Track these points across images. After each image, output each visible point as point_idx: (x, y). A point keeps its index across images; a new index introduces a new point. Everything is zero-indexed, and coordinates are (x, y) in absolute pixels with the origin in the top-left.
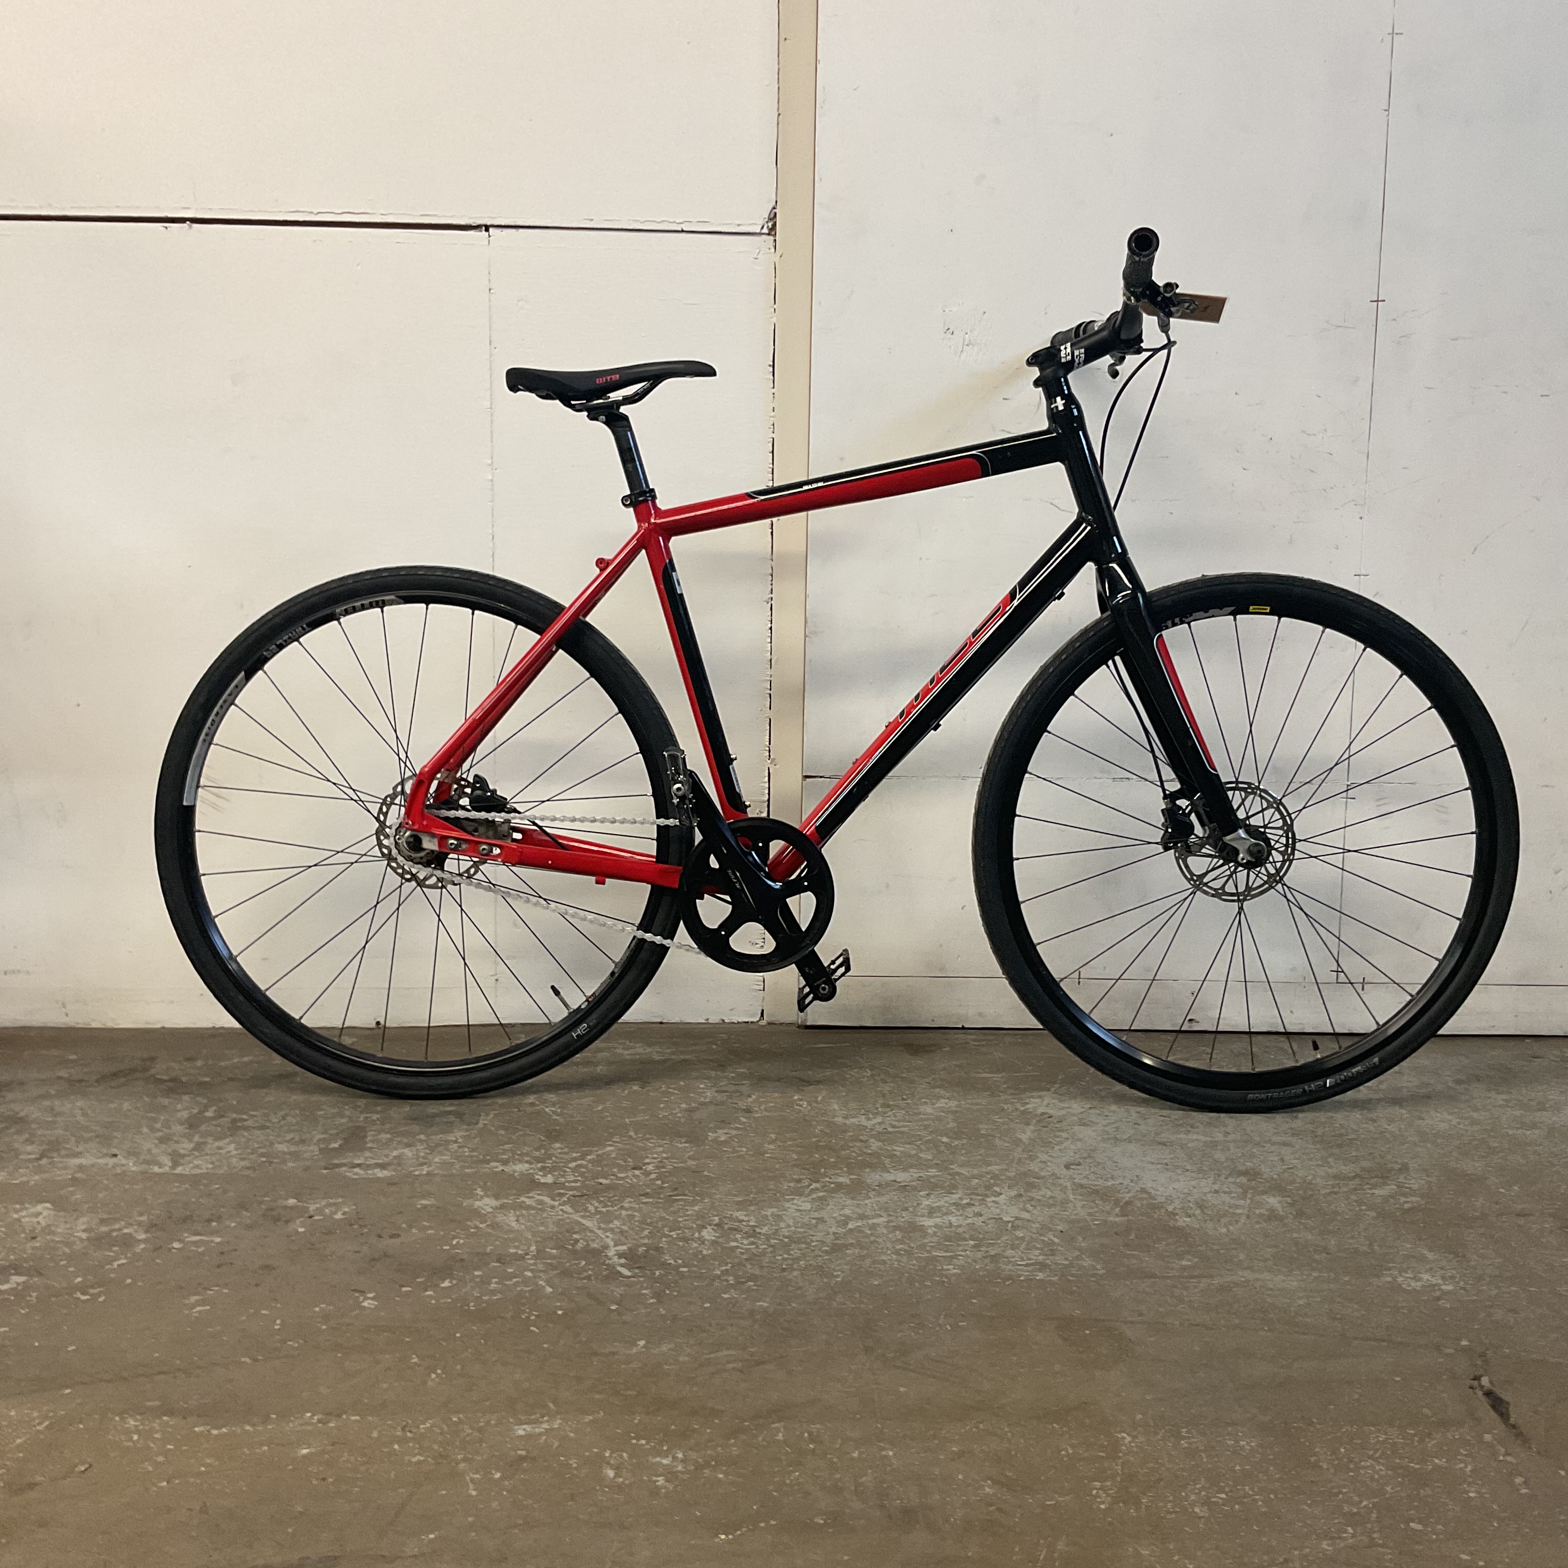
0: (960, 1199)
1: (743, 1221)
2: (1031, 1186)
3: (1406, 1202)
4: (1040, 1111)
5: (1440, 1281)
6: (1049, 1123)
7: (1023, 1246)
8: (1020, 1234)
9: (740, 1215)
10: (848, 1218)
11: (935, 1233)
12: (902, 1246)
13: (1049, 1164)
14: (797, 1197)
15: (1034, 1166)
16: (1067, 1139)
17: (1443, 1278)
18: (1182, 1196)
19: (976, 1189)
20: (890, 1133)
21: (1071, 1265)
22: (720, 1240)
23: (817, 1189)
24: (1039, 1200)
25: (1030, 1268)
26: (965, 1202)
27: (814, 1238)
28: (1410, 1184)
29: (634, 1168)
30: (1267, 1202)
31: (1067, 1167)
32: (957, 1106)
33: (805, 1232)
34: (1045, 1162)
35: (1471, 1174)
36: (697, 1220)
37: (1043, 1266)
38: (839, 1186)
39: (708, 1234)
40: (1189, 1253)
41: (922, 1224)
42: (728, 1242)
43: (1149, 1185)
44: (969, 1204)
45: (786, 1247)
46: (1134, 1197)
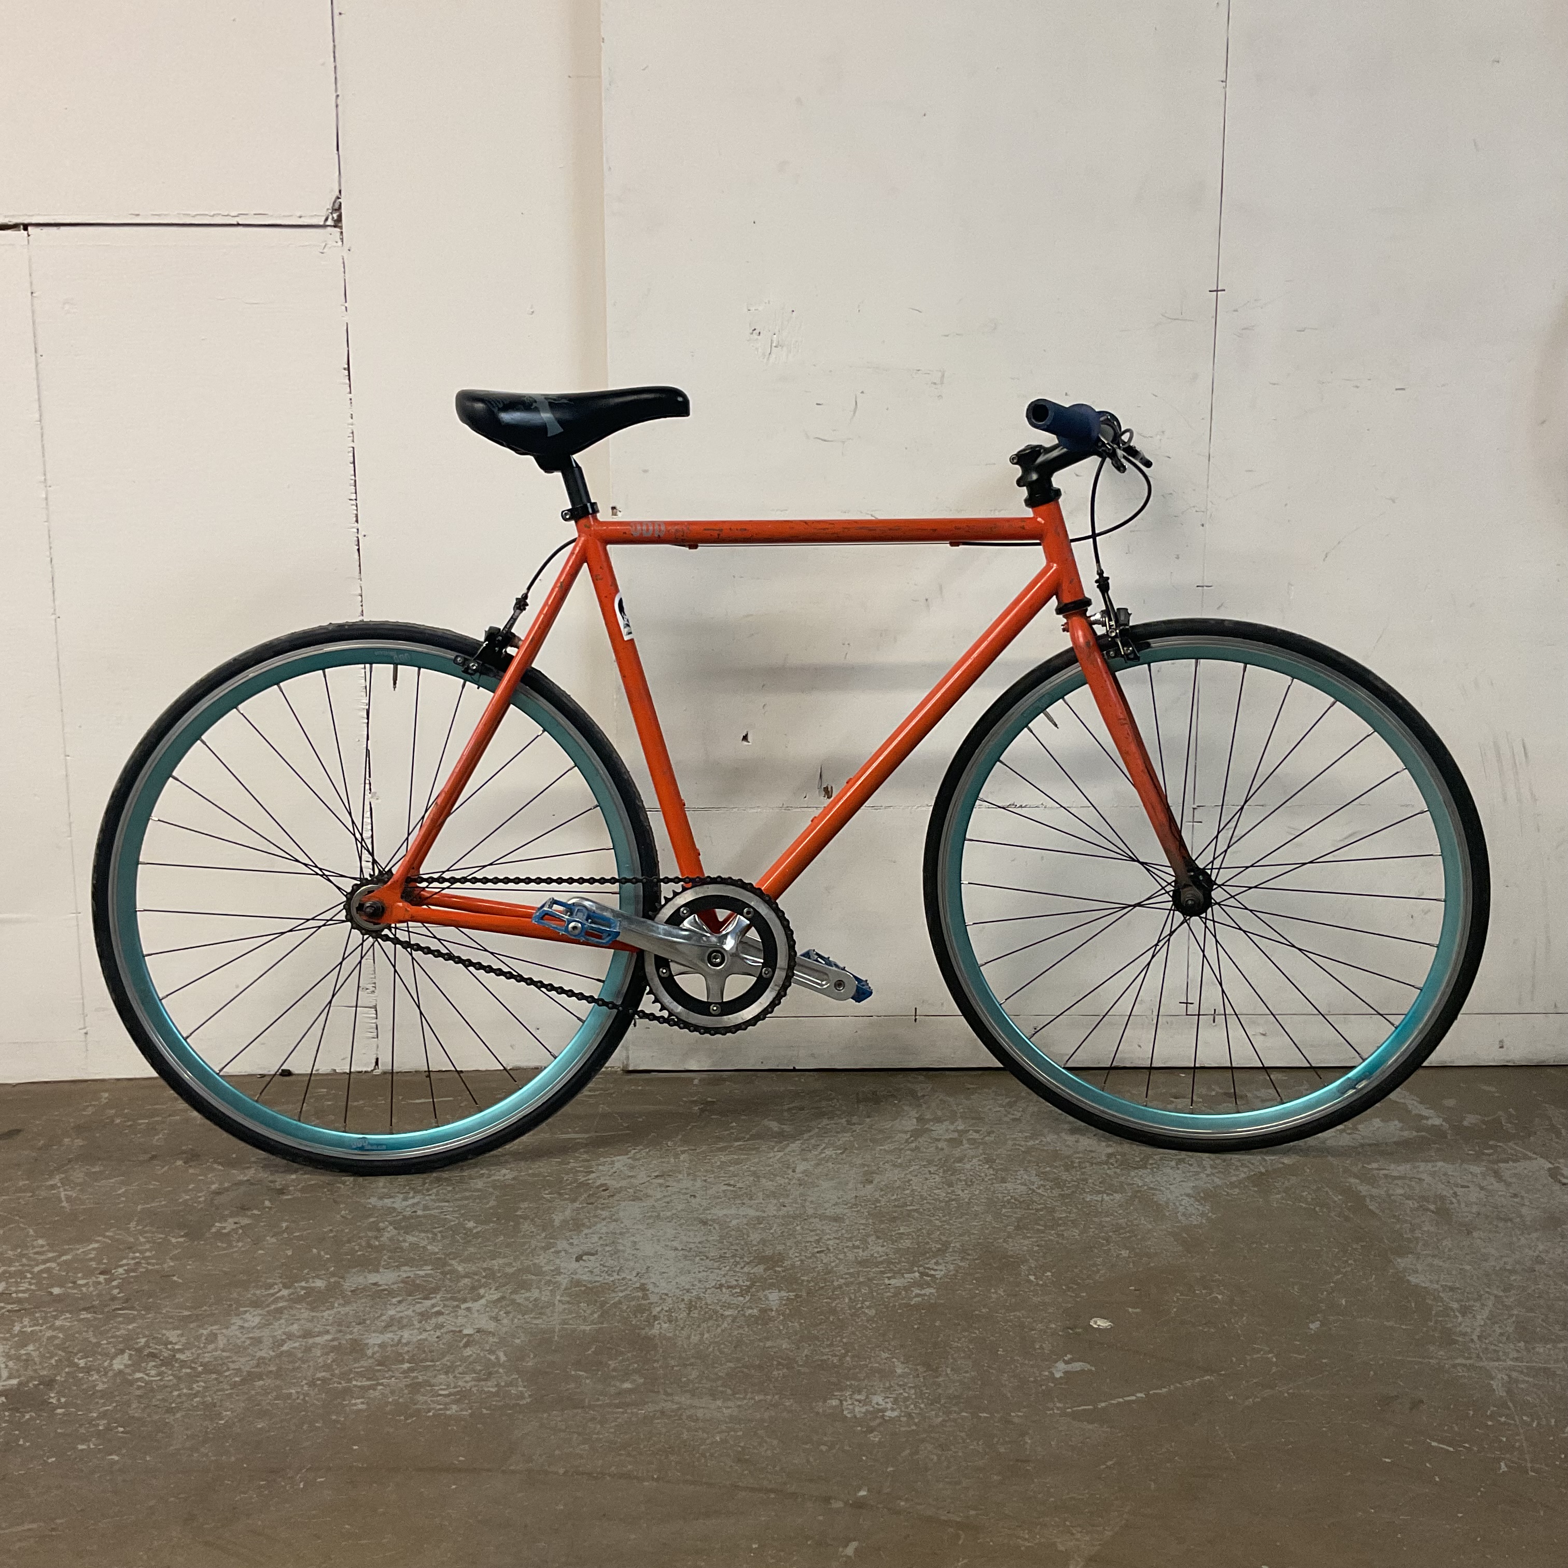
0: (433, 1306)
1: (171, 1343)
2: (524, 1286)
3: (917, 1295)
4: (598, 1183)
5: (889, 1405)
6: (599, 1198)
7: (460, 1369)
8: (468, 1352)
9: (172, 1336)
10: (290, 1336)
11: (374, 1353)
12: (323, 1374)
13: (563, 1253)
14: (252, 1310)
15: (541, 1260)
16: (604, 1219)
17: (896, 1401)
18: (678, 1292)
19: (459, 1292)
20: (419, 1217)
21: (496, 1394)
22: (128, 1371)
23: (282, 1297)
24: (519, 1304)
25: (447, 1400)
26: (436, 1309)
27: (232, 1366)
28: (936, 1270)
29: (101, 1273)
30: (767, 1299)
31: (579, 1259)
32: (514, 1179)
33: (227, 1357)
34: (558, 1252)
35: (1012, 1257)
36: (120, 1342)
37: (462, 1396)
38: (310, 1291)
39: (119, 1364)
40: (637, 1371)
41: (366, 1342)
42: (134, 1372)
43: (652, 1280)
44: (439, 1313)
45: (193, 1378)
46: (625, 1297)
